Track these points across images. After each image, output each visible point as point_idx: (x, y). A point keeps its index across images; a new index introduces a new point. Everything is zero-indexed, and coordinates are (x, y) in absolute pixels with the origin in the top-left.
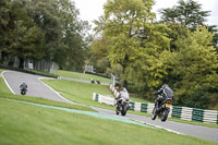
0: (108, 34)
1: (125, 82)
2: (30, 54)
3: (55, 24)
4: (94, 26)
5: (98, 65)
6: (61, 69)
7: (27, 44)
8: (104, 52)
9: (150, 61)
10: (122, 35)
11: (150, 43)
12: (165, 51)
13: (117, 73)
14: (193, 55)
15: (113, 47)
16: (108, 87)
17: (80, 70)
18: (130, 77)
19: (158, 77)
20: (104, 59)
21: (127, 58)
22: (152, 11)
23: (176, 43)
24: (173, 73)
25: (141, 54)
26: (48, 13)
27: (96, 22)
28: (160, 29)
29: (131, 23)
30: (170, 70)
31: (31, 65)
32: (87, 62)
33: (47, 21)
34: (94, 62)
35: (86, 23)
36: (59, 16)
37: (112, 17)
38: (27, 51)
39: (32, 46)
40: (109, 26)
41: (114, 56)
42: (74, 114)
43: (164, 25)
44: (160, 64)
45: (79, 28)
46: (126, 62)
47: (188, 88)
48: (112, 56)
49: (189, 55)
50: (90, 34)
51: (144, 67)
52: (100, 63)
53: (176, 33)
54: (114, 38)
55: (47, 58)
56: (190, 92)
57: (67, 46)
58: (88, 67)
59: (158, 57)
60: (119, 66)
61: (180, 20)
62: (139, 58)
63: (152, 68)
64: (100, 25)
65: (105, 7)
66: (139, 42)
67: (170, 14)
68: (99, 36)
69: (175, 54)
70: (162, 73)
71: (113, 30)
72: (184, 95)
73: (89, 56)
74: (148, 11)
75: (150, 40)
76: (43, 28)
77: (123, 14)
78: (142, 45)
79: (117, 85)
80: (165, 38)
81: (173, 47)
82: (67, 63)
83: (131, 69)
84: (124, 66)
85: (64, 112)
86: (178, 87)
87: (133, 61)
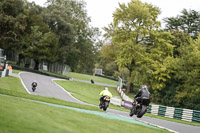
0: (116, 40)
1: (132, 85)
2: (45, 57)
3: (68, 30)
4: (104, 32)
5: (107, 68)
6: (73, 71)
7: (43, 47)
8: (113, 56)
9: (155, 65)
10: (130, 42)
11: (155, 49)
12: (169, 57)
13: (124, 76)
14: (194, 61)
15: (121, 52)
16: (116, 89)
17: (90, 72)
18: (136, 80)
19: (161, 81)
20: (112, 63)
21: (133, 62)
22: (157, 20)
23: (179, 49)
24: (175, 77)
25: (147, 59)
26: (62, 19)
27: (106, 29)
28: (165, 36)
29: (137, 31)
30: (173, 74)
31: (45, 68)
32: (97, 65)
33: (61, 27)
34: (103, 65)
35: (97, 30)
36: (72, 22)
37: (121, 24)
38: (42, 54)
39: (47, 50)
40: (118, 33)
41: (121, 60)
42: (83, 114)
43: (169, 33)
44: (164, 69)
45: (90, 34)
46: (132, 66)
47: (190, 91)
48: (120, 61)
49: (190, 60)
50: (100, 40)
51: (149, 71)
52: (108, 66)
53: (179, 40)
54: (122, 44)
55: (60, 61)
56: (191, 95)
57: (78, 51)
58: (98, 70)
59: (162, 62)
60: (126, 70)
61: (183, 28)
62: (145, 62)
63: (156, 72)
64: (109, 32)
65: (115, 15)
66: (144, 48)
67: (174, 23)
68: (109, 41)
69: (178, 60)
70: (165, 77)
71: (121, 36)
72: (185, 98)
73: (99, 60)
74: (154, 20)
75: (155, 46)
76: (57, 33)
77: (130, 22)
78: (148, 51)
79: (124, 87)
80: (169, 45)
81: (176, 53)
82: (79, 66)
83: (137, 73)
84: (131, 70)
85: (74, 112)
86: (180, 90)
87: (139, 65)
